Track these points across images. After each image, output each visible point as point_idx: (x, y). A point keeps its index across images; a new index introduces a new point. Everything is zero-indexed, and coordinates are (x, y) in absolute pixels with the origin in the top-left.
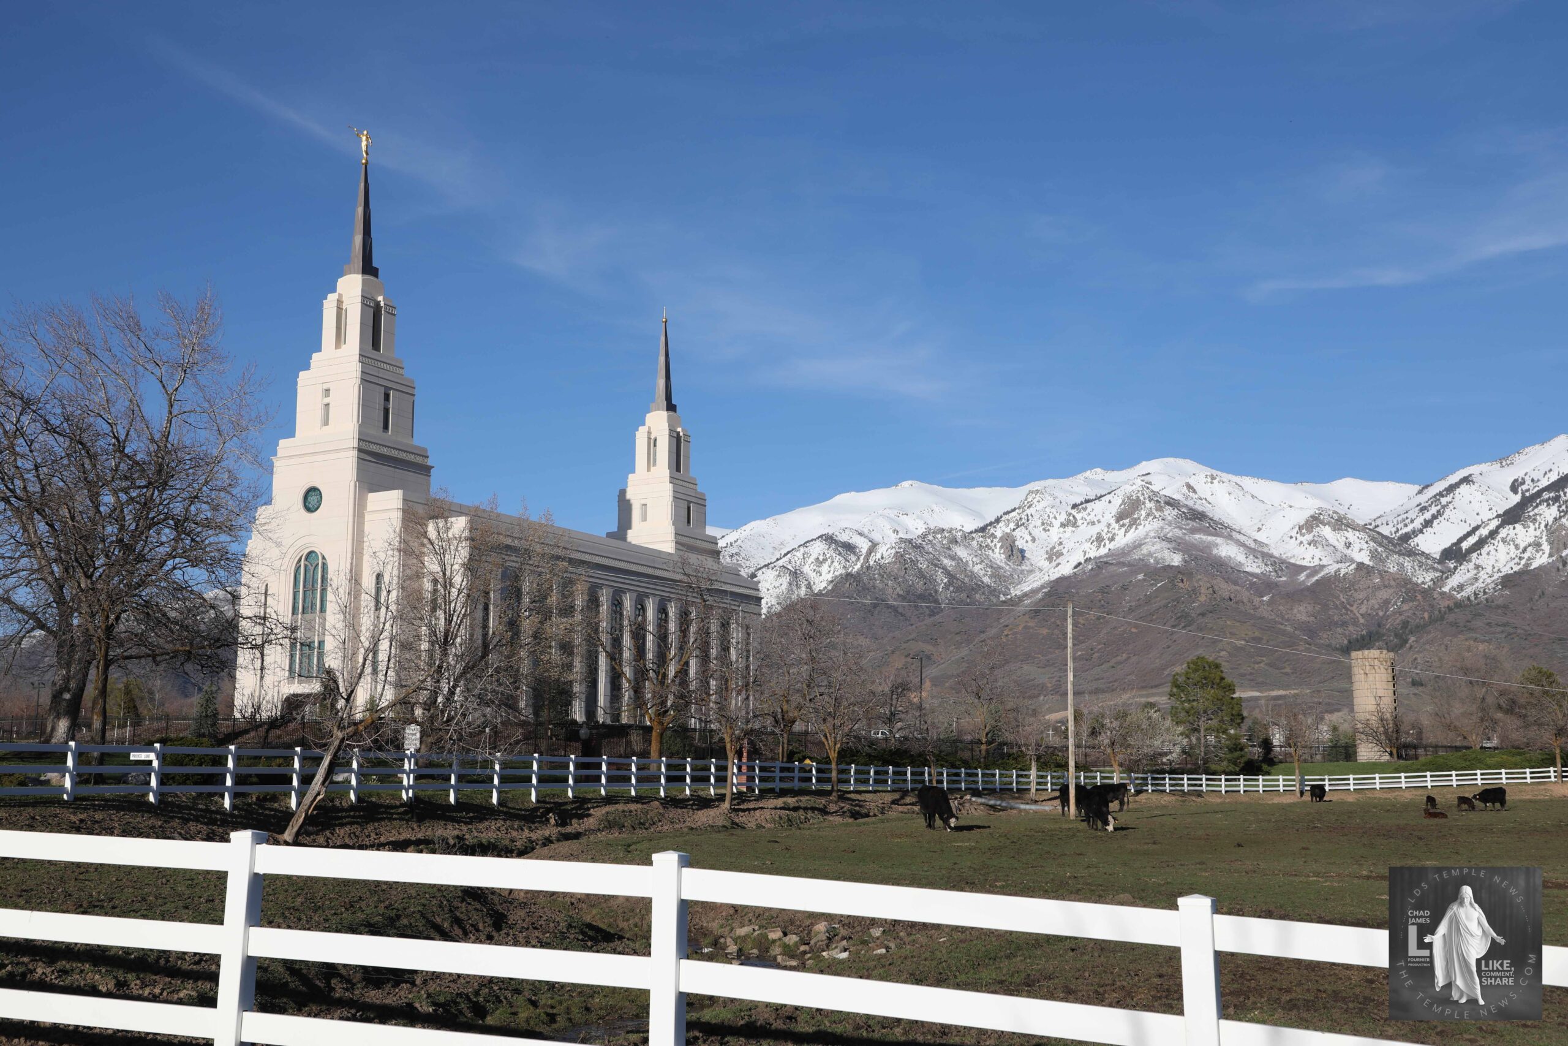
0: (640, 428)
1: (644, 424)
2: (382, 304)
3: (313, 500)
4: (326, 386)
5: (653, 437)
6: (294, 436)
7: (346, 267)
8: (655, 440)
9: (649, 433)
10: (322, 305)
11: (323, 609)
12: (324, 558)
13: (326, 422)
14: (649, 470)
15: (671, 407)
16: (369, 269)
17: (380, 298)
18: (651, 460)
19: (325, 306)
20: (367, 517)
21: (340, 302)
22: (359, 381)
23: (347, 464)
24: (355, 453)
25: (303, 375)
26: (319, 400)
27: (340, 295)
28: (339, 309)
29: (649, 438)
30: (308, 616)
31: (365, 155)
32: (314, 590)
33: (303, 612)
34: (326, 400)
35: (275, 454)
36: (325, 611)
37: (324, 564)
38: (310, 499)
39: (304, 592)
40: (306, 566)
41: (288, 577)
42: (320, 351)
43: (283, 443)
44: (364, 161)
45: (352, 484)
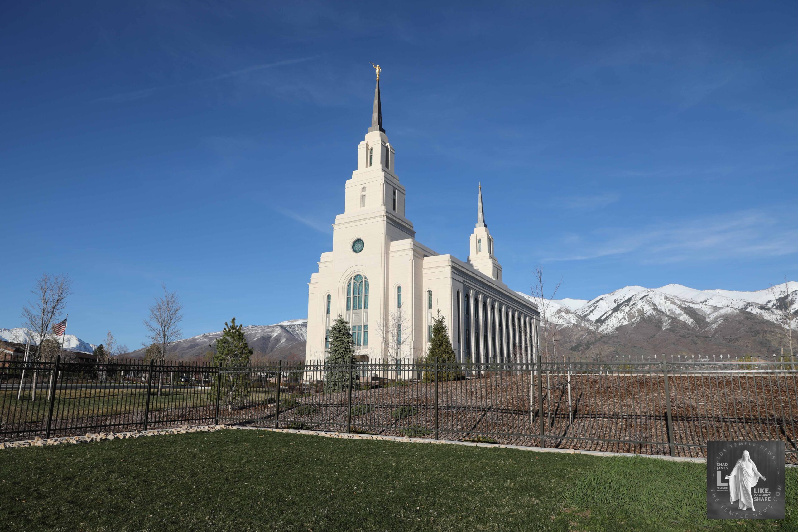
0: (472, 235)
1: (473, 233)
2: (389, 147)
3: (358, 246)
4: (363, 186)
5: (478, 239)
6: (344, 213)
7: (369, 129)
8: (480, 240)
9: (477, 237)
10: (357, 147)
11: (366, 307)
12: (366, 278)
13: (363, 204)
14: (477, 254)
15: (485, 226)
16: (381, 129)
17: (388, 144)
18: (479, 249)
19: (359, 147)
20: (391, 255)
21: (367, 145)
22: (383, 181)
23: (380, 225)
24: (385, 218)
25: (348, 182)
26: (359, 194)
27: (367, 142)
28: (367, 148)
29: (477, 239)
30: (357, 311)
31: (378, 76)
32: (360, 297)
33: (353, 309)
34: (363, 193)
35: (334, 223)
36: (368, 308)
37: (366, 281)
38: (356, 246)
39: (354, 298)
40: (354, 283)
41: (343, 289)
42: (357, 169)
43: (338, 217)
44: (377, 79)
45: (383, 235)
